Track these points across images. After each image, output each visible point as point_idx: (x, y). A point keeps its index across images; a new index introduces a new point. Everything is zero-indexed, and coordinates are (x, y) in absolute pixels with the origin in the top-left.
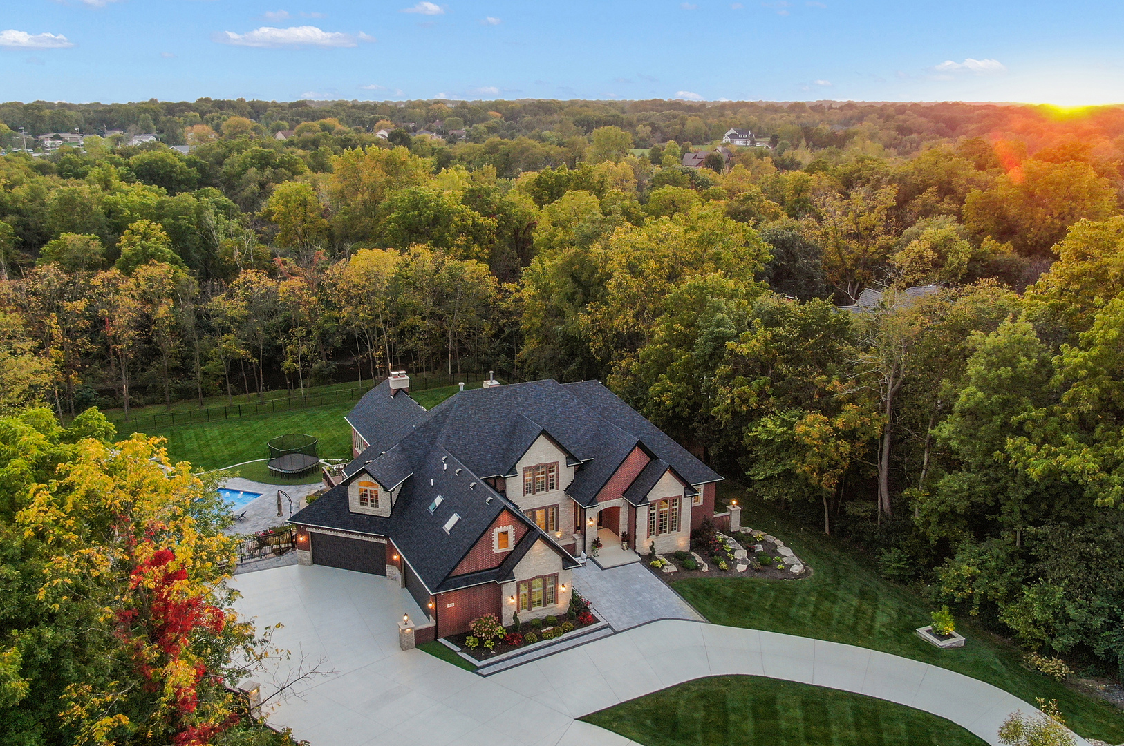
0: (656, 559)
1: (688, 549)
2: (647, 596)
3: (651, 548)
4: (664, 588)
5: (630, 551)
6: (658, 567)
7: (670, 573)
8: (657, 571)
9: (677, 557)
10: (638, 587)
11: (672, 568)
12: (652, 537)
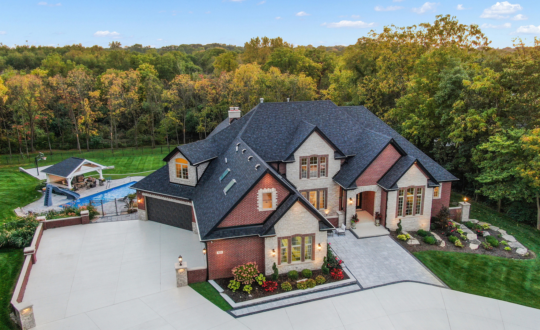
0: (402, 234)
1: (428, 229)
2: (393, 261)
3: (399, 225)
4: (408, 256)
5: (381, 227)
6: (403, 240)
7: (413, 245)
8: (402, 243)
9: (420, 234)
10: (385, 253)
11: (416, 242)
12: (399, 217)
